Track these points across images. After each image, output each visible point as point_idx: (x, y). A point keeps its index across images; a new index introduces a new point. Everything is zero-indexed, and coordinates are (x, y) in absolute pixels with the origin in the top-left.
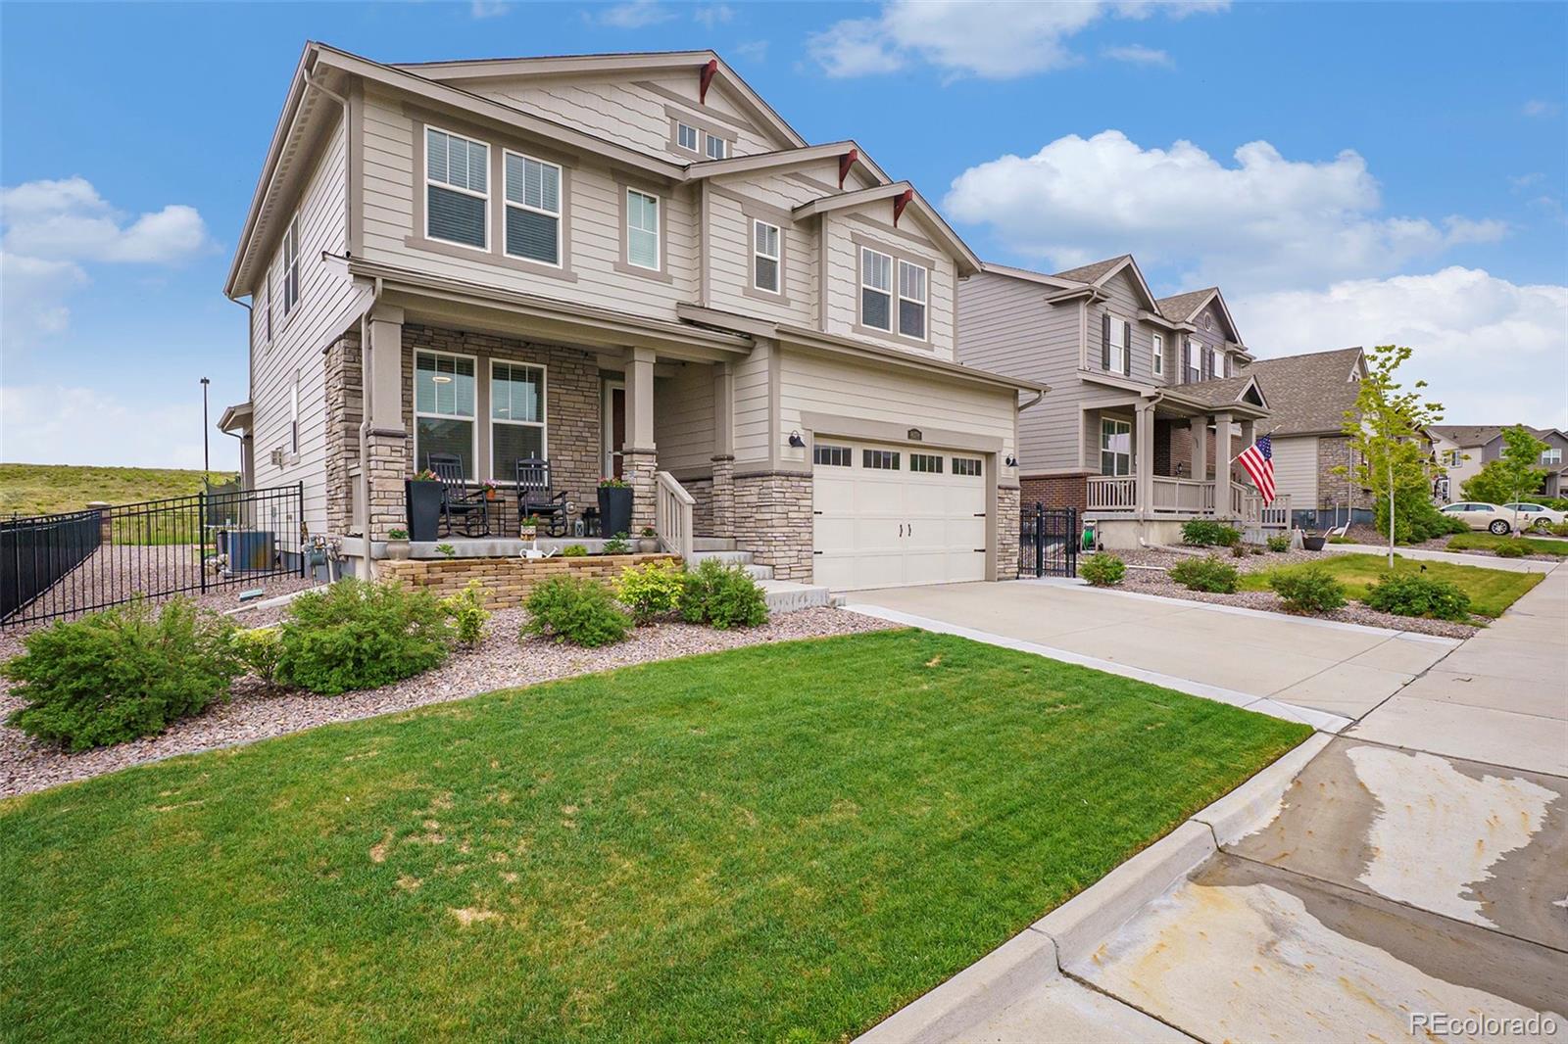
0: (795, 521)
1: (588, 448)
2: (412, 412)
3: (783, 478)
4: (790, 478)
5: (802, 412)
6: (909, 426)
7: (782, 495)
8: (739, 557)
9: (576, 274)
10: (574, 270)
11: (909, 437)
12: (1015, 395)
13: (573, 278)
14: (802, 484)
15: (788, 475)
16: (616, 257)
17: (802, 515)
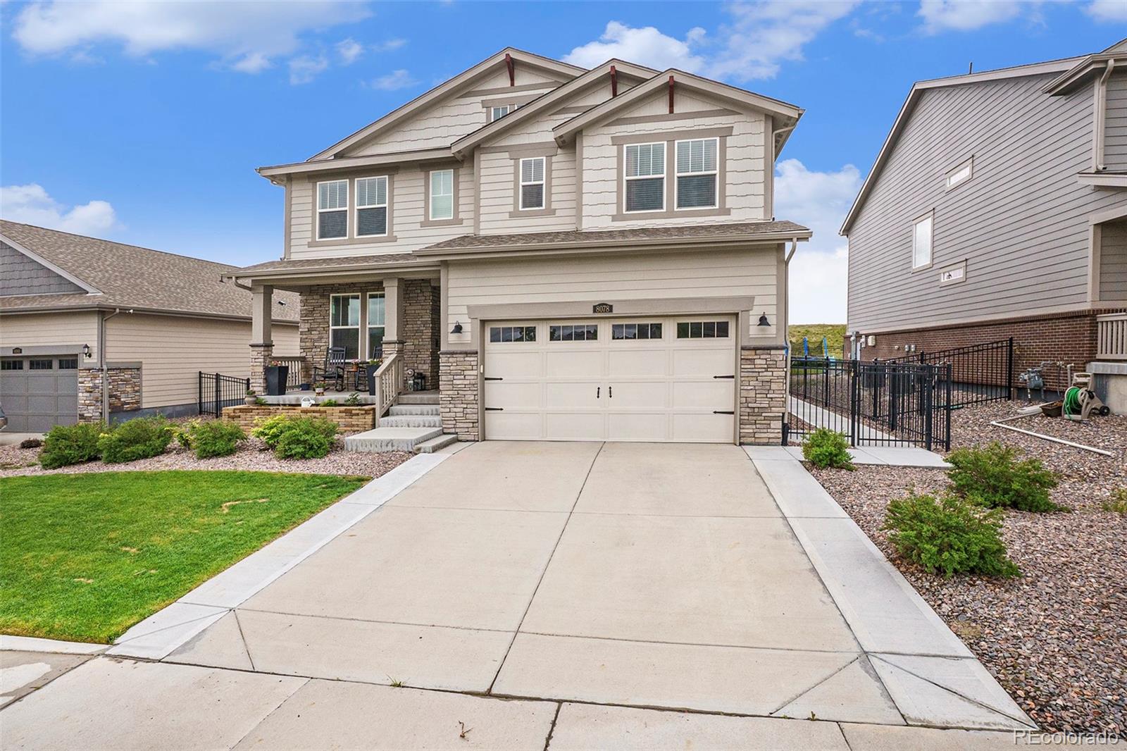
0: (459, 386)
1: (423, 337)
2: (329, 327)
3: (449, 356)
4: (454, 356)
5: (468, 307)
6: (595, 302)
7: (448, 368)
8: (436, 410)
9: (396, 236)
10: (395, 234)
11: (595, 311)
12: (780, 248)
13: (395, 239)
14: (467, 359)
15: (453, 353)
16: (422, 218)
17: (467, 382)
